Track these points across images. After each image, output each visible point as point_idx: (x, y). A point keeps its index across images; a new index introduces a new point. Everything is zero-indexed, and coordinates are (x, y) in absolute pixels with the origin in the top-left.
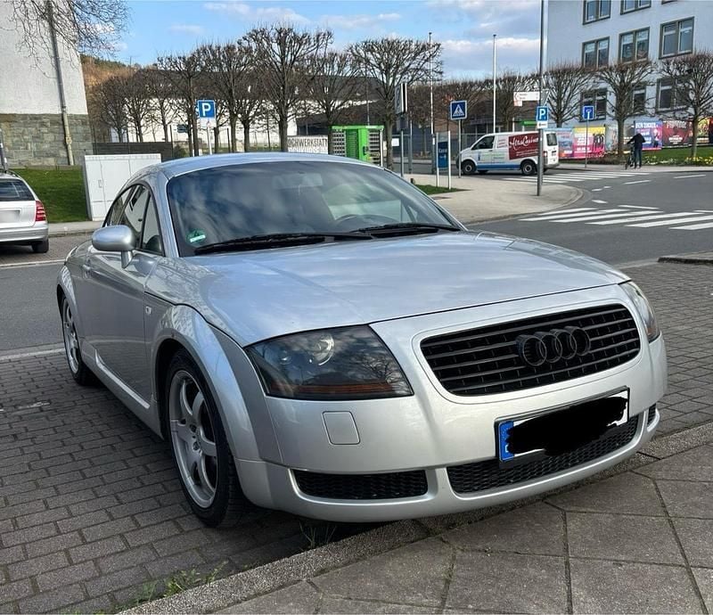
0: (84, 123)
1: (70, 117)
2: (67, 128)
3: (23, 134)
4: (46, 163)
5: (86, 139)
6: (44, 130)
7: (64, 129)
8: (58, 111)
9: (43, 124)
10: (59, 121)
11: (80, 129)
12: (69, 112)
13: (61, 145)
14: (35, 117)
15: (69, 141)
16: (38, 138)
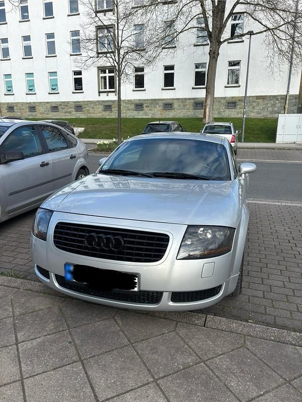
0: (296, 98)
1: (290, 96)
2: (287, 101)
3: (268, 104)
4: (274, 116)
5: (295, 105)
6: (277, 102)
7: (286, 101)
8: (285, 93)
9: (277, 100)
10: (284, 98)
11: (294, 101)
12: (290, 94)
13: (283, 108)
14: (274, 96)
15: (287, 106)
16: (274, 105)
